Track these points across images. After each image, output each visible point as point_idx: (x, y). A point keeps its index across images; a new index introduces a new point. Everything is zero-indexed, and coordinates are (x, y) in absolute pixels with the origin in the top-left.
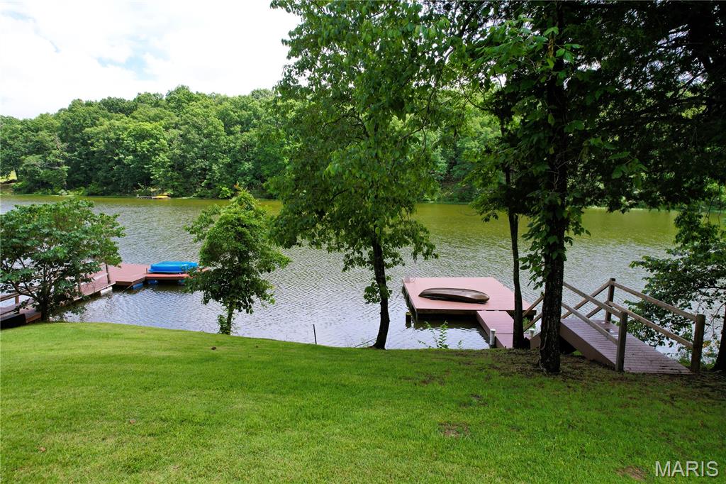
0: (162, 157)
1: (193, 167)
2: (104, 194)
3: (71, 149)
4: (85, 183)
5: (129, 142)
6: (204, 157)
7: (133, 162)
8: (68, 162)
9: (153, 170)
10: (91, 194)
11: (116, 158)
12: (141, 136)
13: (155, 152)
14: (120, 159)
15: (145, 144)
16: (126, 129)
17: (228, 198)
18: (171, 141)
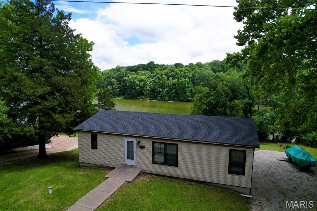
0: (148, 88)
1: (157, 90)
2: (129, 98)
3: (120, 84)
4: (123, 94)
5: (138, 83)
6: (160, 88)
7: (138, 88)
8: (119, 88)
9: (144, 92)
10: (125, 98)
11: (133, 88)
12: (141, 81)
13: (145, 86)
14: (135, 88)
15: (142, 83)
16: (137, 78)
17: (167, 101)
18: (150, 82)
